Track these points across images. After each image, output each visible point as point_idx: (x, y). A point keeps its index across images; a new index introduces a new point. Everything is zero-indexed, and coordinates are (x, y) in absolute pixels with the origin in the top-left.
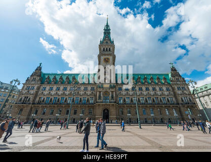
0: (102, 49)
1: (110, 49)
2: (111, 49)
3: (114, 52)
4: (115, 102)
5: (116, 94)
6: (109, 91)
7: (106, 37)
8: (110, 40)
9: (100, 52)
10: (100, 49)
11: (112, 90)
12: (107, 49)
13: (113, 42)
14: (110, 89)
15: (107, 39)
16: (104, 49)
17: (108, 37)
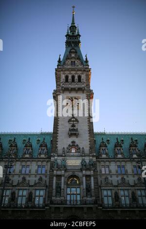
0: (63, 77)
1: (79, 77)
2: (83, 77)
3: (88, 86)
4: (95, 202)
5: (96, 183)
6: (80, 174)
7: (70, 52)
8: (79, 58)
9: (58, 85)
10: (58, 78)
11: (88, 173)
12: (73, 77)
13: (87, 61)
14: (81, 170)
15: (73, 55)
16: (67, 77)
17: (76, 52)
